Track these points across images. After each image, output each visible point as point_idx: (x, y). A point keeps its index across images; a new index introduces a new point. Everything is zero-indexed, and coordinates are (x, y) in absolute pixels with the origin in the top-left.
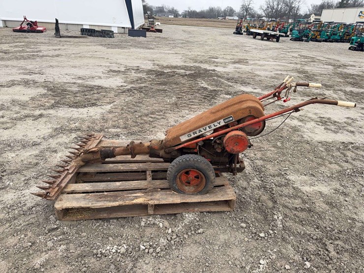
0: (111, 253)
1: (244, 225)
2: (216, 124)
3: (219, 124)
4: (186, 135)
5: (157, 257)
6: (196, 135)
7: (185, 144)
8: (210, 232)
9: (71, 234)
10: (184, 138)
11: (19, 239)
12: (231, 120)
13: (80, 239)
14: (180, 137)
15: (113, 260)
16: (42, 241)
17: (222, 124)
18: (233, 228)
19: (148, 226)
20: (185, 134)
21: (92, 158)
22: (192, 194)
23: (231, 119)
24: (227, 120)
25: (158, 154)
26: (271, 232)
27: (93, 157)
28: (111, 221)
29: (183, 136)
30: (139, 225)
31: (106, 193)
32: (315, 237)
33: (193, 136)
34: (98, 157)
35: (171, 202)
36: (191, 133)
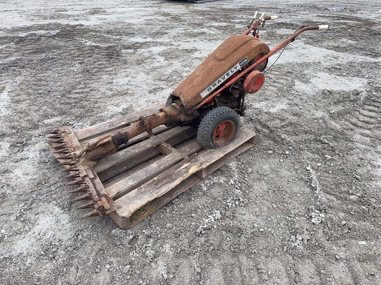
0: (213, 223)
1: (271, 152)
2: (233, 69)
3: (236, 68)
4: (207, 90)
5: (246, 205)
6: (216, 87)
7: (207, 100)
8: (255, 168)
9: (158, 232)
10: (204, 94)
11: (109, 271)
12: (246, 62)
13: (170, 231)
14: (201, 94)
15: (220, 228)
16: (138, 255)
17: (239, 67)
18: (265, 158)
19: (210, 188)
20: (205, 89)
21: (105, 152)
22: (226, 145)
23: (246, 60)
24: (242, 63)
25: (178, 120)
26: (291, 148)
27: (106, 149)
28: (174, 201)
29: (203, 92)
30: (202, 192)
31: (156, 178)
32: (312, 139)
33: (213, 89)
34: (112, 148)
35: (218, 159)
36: (211, 86)
